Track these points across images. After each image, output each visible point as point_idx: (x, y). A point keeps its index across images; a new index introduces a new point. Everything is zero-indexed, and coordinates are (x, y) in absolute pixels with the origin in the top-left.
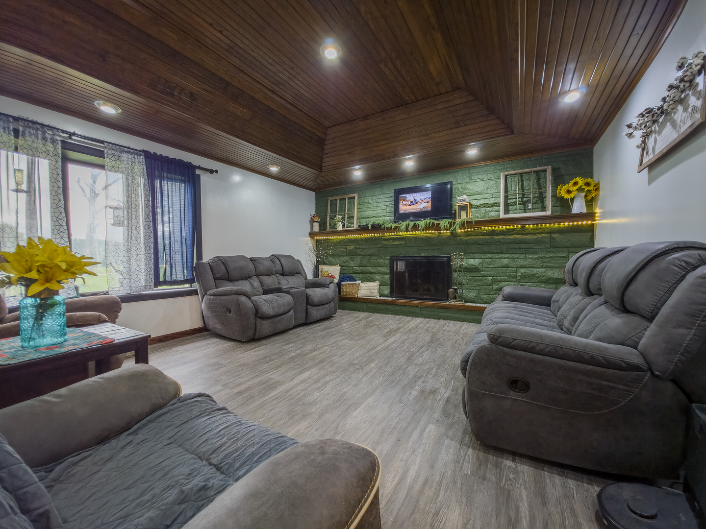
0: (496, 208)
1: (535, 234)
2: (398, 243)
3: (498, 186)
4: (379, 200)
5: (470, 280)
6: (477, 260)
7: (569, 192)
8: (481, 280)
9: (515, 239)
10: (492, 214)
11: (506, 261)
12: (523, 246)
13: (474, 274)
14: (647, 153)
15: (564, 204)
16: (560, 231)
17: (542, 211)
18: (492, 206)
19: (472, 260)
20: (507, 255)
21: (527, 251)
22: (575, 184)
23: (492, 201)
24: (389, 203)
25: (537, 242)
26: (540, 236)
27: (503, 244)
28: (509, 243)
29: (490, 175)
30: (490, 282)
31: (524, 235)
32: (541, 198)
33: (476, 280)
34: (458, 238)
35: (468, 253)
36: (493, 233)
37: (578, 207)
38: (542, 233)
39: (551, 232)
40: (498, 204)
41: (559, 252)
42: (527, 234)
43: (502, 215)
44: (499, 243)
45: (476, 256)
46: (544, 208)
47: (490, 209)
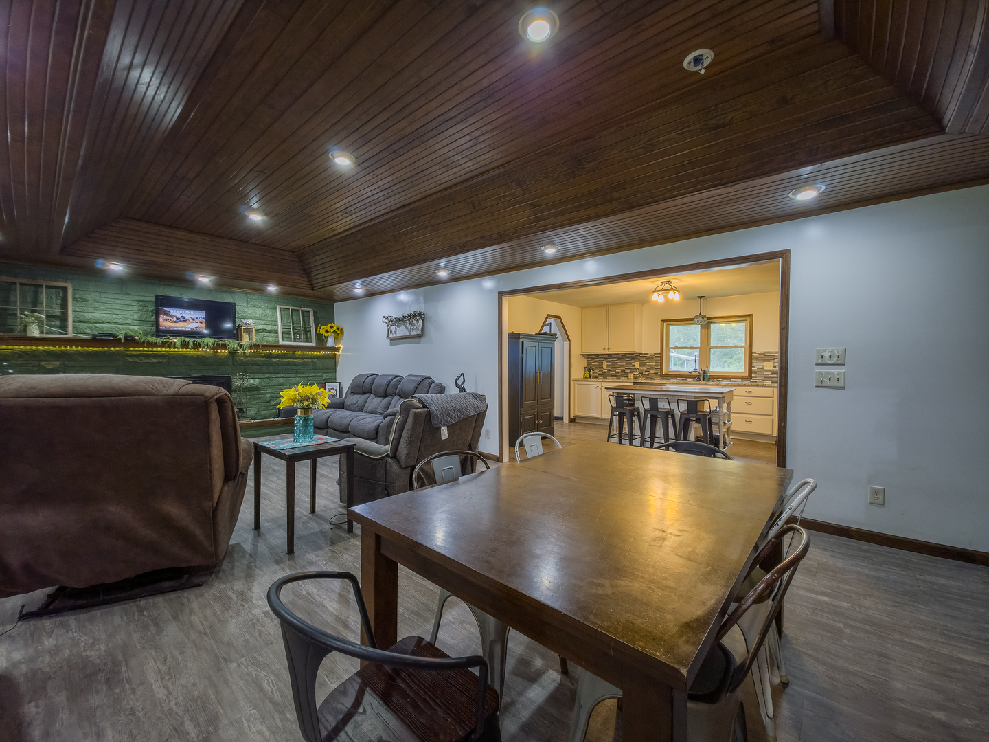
0: (273, 335)
1: (302, 359)
2: (155, 361)
3: (274, 315)
4: (118, 302)
5: (250, 399)
6: (257, 379)
7: (327, 331)
8: (260, 398)
9: (289, 362)
10: (270, 339)
11: (281, 380)
12: (295, 367)
13: (253, 393)
14: (391, 332)
15: (321, 339)
16: (318, 357)
17: (307, 342)
18: (269, 332)
19: (252, 380)
20: (282, 375)
21: (297, 372)
22: (332, 327)
23: (269, 328)
24: (136, 308)
25: (305, 364)
26: (305, 360)
27: (279, 365)
28: (284, 365)
29: (266, 305)
30: (268, 399)
31: (295, 359)
32: (307, 331)
33: (256, 399)
34: (238, 359)
35: (253, 374)
36: (270, 356)
37: (330, 343)
38: (306, 358)
39: (312, 357)
40: (276, 331)
41: (317, 372)
42: (297, 358)
43: (281, 342)
44: (276, 364)
45: (256, 376)
46: (308, 339)
47: (268, 334)
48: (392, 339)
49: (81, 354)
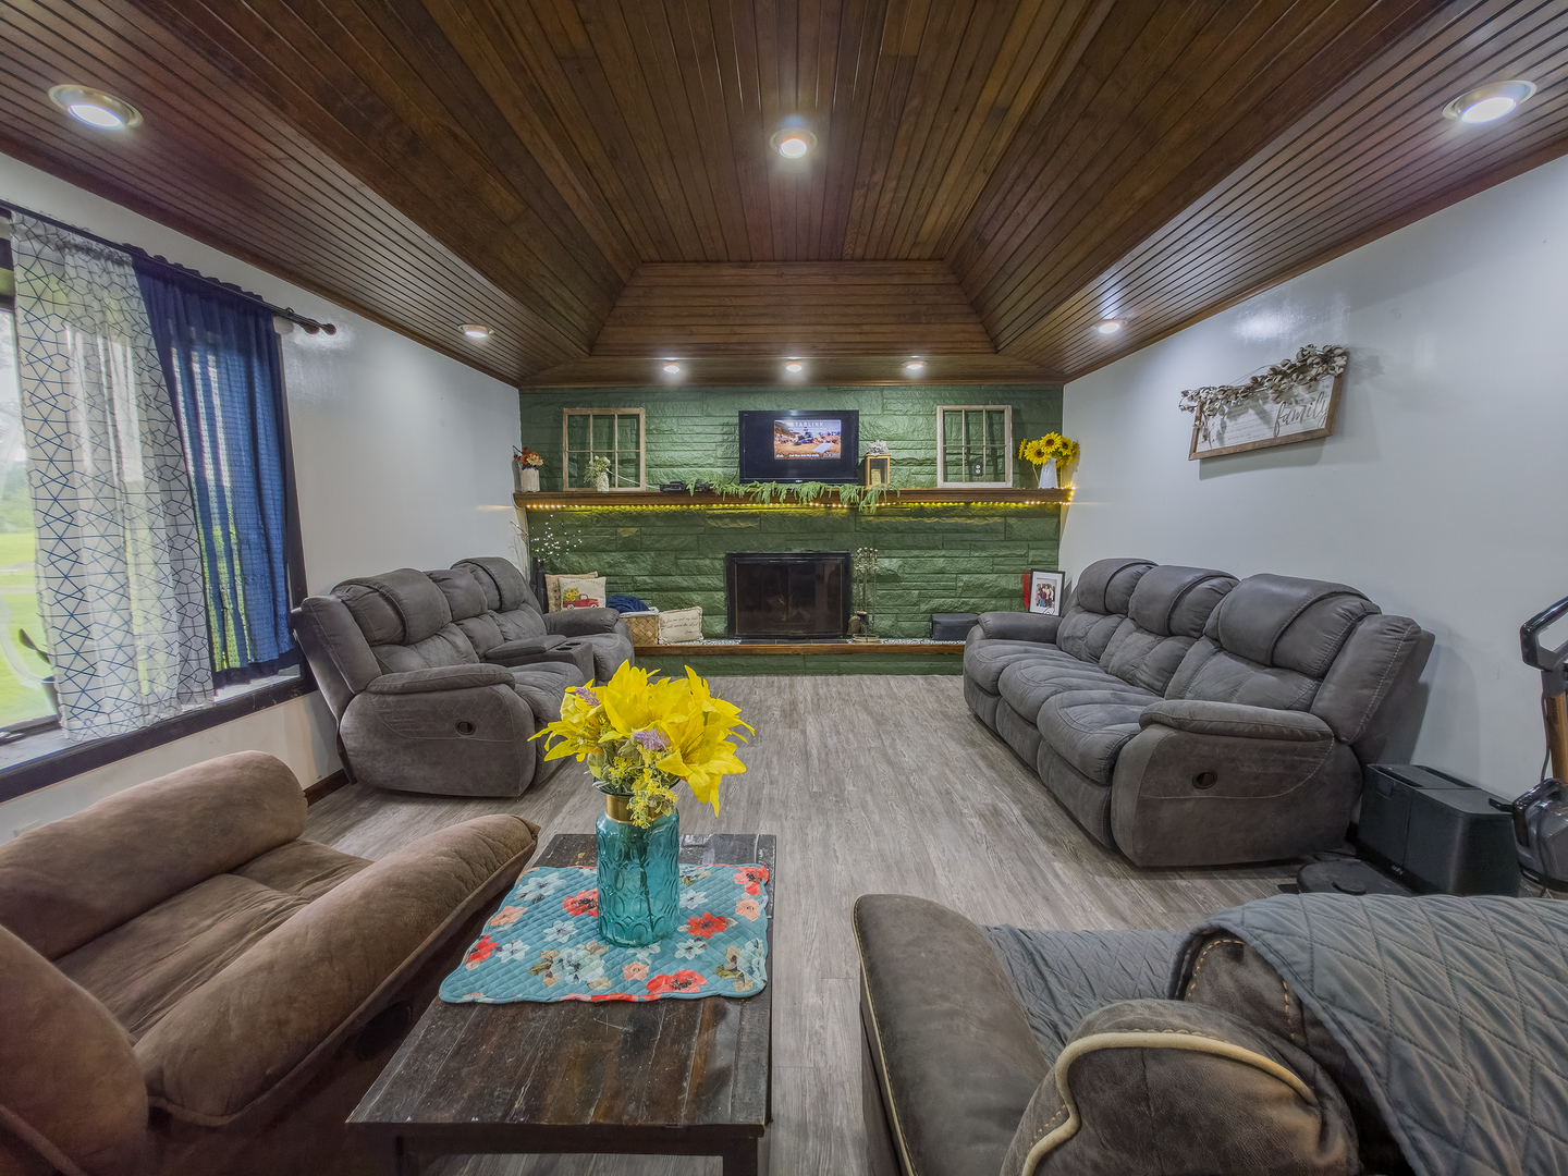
0: (927, 469)
1: (984, 517)
2: (743, 525)
3: (931, 428)
4: (698, 429)
5: (882, 597)
6: (895, 560)
7: (1039, 454)
8: (900, 596)
9: (956, 524)
10: (921, 478)
11: (940, 563)
12: (967, 536)
13: (889, 586)
15: (1026, 471)
16: (1018, 514)
17: (996, 480)
18: (921, 463)
19: (887, 560)
20: (943, 553)
21: (973, 546)
22: (1050, 442)
23: (920, 455)
24: (719, 438)
25: (988, 530)
26: (991, 521)
27: (936, 532)
28: (947, 531)
29: (917, 407)
30: (915, 600)
31: (969, 517)
32: (995, 457)
33: (892, 597)
34: (863, 520)
35: (885, 548)
36: (921, 512)
37: (1047, 480)
38: (993, 516)
39: (1006, 515)
40: (933, 462)
41: (1016, 547)
42: (973, 517)
43: (941, 484)
44: (932, 530)
45: (894, 553)
46: (998, 475)
47: (915, 469)
48: (1207, 459)
49: (657, 515)
